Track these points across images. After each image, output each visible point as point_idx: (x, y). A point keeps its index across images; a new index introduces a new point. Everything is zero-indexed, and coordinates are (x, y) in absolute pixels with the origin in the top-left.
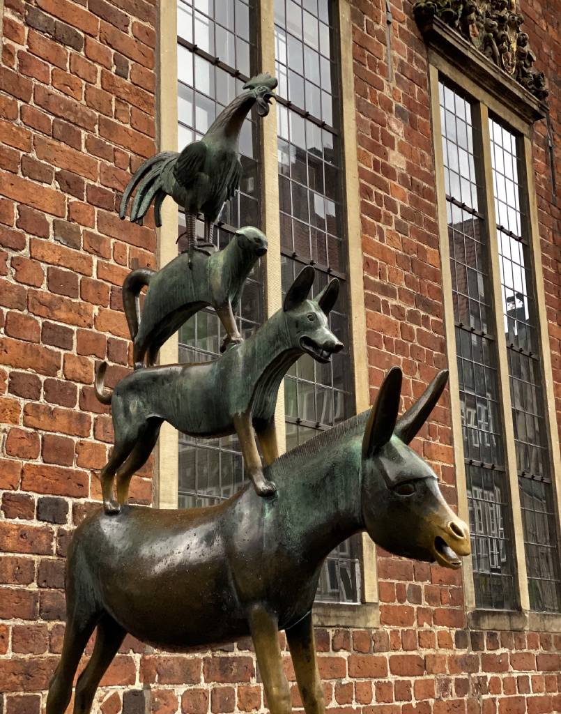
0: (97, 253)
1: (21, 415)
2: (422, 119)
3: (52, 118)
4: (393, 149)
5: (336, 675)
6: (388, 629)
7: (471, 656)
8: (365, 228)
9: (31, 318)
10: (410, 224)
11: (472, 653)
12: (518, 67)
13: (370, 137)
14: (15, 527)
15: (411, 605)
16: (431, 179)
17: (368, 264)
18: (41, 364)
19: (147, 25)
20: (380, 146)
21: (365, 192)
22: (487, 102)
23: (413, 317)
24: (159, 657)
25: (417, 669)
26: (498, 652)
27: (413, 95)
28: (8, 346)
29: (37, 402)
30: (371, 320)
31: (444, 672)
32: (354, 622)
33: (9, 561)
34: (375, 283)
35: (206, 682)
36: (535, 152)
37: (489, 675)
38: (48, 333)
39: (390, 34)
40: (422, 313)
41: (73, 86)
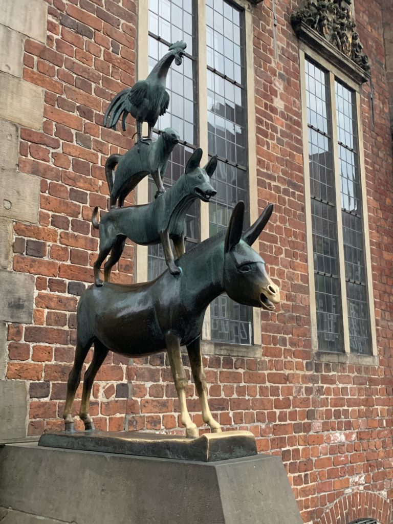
0: (101, 151)
1: (59, 237)
2: (295, 80)
3: (75, 76)
4: (276, 97)
5: (236, 381)
6: (267, 359)
7: (314, 375)
8: (258, 141)
9: (64, 186)
10: (285, 140)
11: (315, 373)
12: (352, 52)
13: (262, 90)
14: (56, 297)
15: (280, 347)
16: (299, 115)
17: (259, 162)
18: (69, 211)
19: (131, 25)
20: (268, 95)
21: (259, 121)
22: (334, 71)
23: (286, 192)
24: (137, 367)
25: (283, 381)
26: (330, 374)
27: (289, 66)
28: (51, 200)
29: (67, 231)
30: (261, 193)
31: (299, 383)
32: (248, 354)
33: (53, 314)
34: (264, 173)
35: (163, 381)
36: (362, 101)
37: (325, 386)
38: (74, 194)
39: (275, 31)
40: (291, 190)
41: (87, 58)
